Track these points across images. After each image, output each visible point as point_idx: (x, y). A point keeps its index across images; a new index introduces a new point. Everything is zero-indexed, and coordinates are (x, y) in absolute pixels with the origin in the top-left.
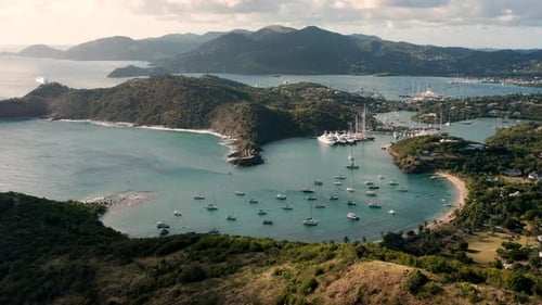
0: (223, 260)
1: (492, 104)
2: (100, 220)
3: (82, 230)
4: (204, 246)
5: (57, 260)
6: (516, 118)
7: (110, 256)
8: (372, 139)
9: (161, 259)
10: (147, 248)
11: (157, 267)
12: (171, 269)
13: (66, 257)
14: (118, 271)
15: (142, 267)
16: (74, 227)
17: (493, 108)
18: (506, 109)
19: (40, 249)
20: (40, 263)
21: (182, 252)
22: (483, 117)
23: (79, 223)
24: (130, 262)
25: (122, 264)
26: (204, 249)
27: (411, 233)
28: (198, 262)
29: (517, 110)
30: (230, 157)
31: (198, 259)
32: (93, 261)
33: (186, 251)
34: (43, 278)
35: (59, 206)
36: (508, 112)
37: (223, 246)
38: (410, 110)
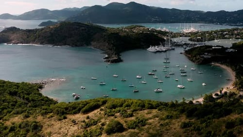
0: (131, 115)
1: (225, 33)
2: (40, 92)
3: (30, 98)
4: (114, 107)
5: (17, 118)
6: (238, 38)
7: (51, 114)
8: (174, 49)
9: (86, 116)
10: (74, 108)
11: (84, 122)
12: (95, 123)
13: (22, 116)
14: (57, 125)
15: (74, 122)
16: (26, 96)
17: (226, 34)
18: (232, 35)
19: (5, 111)
20: (6, 120)
21: (99, 110)
22: (222, 38)
23: (28, 94)
24: (65, 118)
25: (60, 120)
26: (115, 108)
27: (217, 95)
28: (113, 117)
29: (238, 35)
30: (104, 59)
31: (113, 115)
32: (40, 118)
33: (101, 110)
34: (8, 130)
35: (17, 85)
36: (234, 36)
37: (127, 106)
38: (186, 36)
